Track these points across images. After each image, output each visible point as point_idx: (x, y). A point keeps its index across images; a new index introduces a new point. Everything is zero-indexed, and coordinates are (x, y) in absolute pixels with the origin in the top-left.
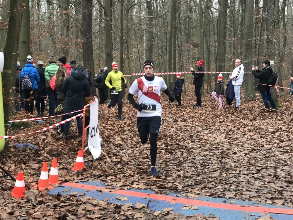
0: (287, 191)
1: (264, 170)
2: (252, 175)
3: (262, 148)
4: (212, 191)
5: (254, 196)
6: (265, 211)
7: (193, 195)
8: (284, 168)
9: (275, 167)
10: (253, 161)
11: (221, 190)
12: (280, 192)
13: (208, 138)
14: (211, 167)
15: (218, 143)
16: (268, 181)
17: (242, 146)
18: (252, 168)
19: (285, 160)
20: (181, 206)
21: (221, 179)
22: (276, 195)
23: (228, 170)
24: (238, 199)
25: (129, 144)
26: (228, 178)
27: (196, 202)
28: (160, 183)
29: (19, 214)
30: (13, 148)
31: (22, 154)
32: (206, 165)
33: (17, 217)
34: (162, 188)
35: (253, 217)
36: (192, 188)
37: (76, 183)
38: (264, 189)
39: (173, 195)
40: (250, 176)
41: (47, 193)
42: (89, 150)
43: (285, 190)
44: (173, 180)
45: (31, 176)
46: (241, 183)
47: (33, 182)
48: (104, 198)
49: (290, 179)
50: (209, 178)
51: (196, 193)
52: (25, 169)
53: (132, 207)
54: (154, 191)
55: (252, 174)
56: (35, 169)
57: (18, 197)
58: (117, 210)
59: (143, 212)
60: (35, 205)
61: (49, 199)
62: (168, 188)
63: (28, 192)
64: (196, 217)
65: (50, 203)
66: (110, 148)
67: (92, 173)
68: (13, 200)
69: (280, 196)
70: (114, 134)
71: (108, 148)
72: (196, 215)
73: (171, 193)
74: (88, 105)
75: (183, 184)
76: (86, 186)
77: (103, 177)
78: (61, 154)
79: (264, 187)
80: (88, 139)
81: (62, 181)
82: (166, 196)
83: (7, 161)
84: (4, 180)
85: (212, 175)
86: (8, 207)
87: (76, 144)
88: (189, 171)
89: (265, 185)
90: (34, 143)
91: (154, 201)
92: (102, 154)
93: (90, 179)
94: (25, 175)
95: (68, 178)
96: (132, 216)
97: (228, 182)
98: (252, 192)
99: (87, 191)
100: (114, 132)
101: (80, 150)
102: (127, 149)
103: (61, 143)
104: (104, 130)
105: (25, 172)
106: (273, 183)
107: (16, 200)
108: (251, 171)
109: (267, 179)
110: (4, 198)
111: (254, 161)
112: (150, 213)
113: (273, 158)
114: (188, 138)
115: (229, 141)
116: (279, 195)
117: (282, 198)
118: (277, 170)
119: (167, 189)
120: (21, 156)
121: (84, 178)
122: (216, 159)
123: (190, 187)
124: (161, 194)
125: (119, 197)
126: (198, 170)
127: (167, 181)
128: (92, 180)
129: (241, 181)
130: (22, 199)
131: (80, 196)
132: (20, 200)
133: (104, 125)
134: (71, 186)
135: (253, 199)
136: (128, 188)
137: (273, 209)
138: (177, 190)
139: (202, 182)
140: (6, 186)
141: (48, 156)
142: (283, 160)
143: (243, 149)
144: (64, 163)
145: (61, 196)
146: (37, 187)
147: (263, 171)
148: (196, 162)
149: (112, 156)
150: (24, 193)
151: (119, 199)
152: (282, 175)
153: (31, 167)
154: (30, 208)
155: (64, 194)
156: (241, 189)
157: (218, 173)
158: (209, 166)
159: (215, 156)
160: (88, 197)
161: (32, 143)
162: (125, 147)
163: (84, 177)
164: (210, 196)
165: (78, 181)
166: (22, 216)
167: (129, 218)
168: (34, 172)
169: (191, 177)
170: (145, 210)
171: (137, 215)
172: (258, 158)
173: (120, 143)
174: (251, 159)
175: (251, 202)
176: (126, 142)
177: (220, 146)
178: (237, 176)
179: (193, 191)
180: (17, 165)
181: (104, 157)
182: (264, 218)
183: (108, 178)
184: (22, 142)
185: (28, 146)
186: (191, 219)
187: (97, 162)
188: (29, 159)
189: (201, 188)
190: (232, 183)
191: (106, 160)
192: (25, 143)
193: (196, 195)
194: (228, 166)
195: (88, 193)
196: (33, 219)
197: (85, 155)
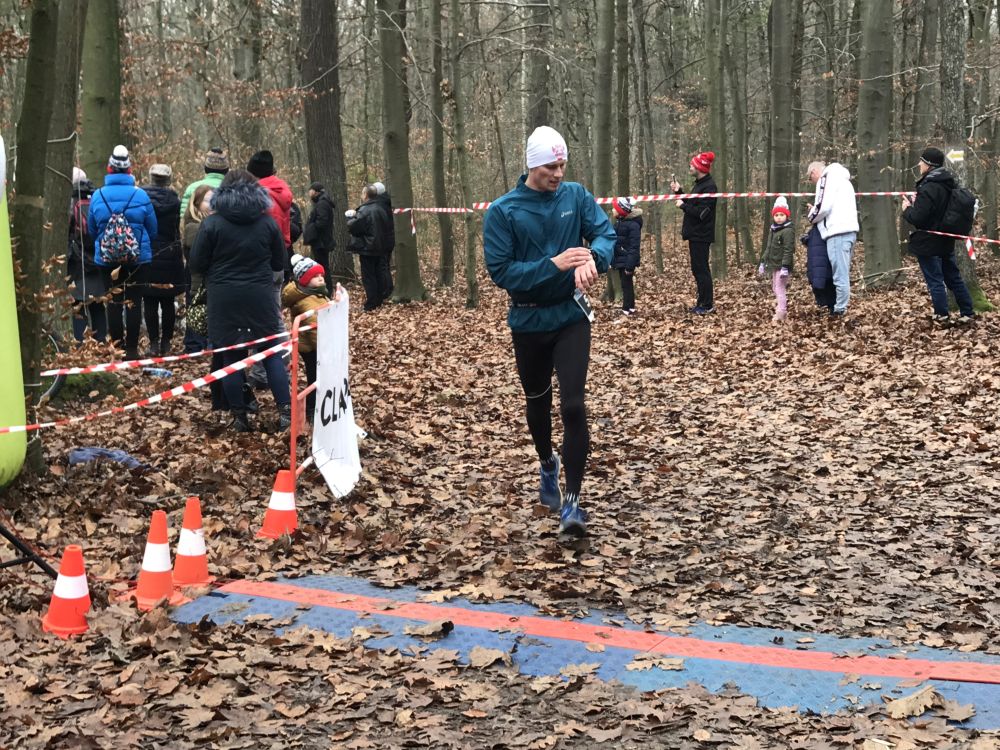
1: (923, 529)
2: (879, 548)
3: (920, 453)
4: (737, 605)
5: (883, 621)
6: (917, 674)
7: (671, 620)
8: (992, 521)
9: (960, 518)
10: (885, 499)
11: (769, 601)
12: (974, 607)
13: (732, 421)
14: (739, 521)
15: (764, 438)
16: (935, 567)
17: (849, 447)
18: (879, 522)
19: (995, 492)
20: (627, 657)
21: (770, 564)
22: (958, 615)
23: (795, 529)
24: (827, 631)
25: (458, 447)
26: (795, 558)
27: (679, 643)
28: (556, 580)
29: (65, 692)
30: (60, 464)
31: (87, 486)
32: (718, 516)
33: (60, 701)
34: (562, 596)
35: (876, 695)
36: (668, 595)
37: (267, 583)
38: (919, 596)
39: (600, 620)
40: (870, 551)
41: (165, 619)
42: (317, 469)
43: (992, 597)
44: (604, 567)
45: (112, 559)
46: (839, 575)
47: (118, 579)
50: (730, 558)
51: (680, 613)
52: (95, 534)
53: (455, 662)
54: (537, 606)
55: (878, 543)
56: (128, 536)
57: (64, 633)
59: (492, 678)
60: (122, 658)
61: (170, 639)
62: (583, 595)
63: (99, 615)
64: (676, 697)
65: (172, 653)
66: (390, 462)
67: (324, 546)
68: (47, 642)
69: (973, 621)
70: (407, 411)
71: (384, 461)
72: (675, 688)
73: (593, 613)
75: (638, 581)
76: (301, 593)
77: (364, 560)
78: (223, 484)
79: (917, 588)
80: (311, 432)
81: (219, 575)
82: (576, 624)
83: (36, 510)
84: (22, 575)
85: (740, 550)
86: (29, 668)
87: (276, 448)
88: (660, 536)
89: (924, 583)
90: (132, 446)
91: (533, 642)
92: (362, 479)
93: (317, 569)
94: (94, 557)
95: (240, 564)
96: (453, 693)
97: (792, 571)
98: (875, 605)
99: (304, 609)
100: (409, 405)
101: (287, 468)
102: (449, 463)
103: (224, 446)
104: (375, 397)
105: (94, 546)
106: (950, 575)
107: (57, 643)
108: (876, 533)
109: (932, 561)
110: (15, 636)
111: (888, 497)
112: (518, 685)
113: (954, 486)
114: (662, 420)
115: (803, 428)
116: (970, 614)
117: (982, 627)
118: (968, 529)
119: (579, 600)
120: (85, 492)
121: (296, 564)
122: (755, 494)
123: (658, 592)
124: (560, 615)
126: (694, 532)
127: (582, 573)
128: (322, 572)
129: (838, 568)
130: (79, 640)
131: (279, 626)
132: (72, 641)
133: (375, 382)
134: (250, 592)
135: (877, 632)
136: (445, 598)
137: (946, 666)
138: (615, 603)
139: (704, 572)
140: (26, 595)
141: (178, 490)
142: (990, 494)
143: (853, 457)
144: (230, 514)
145: (213, 629)
146: (133, 598)
147: (917, 534)
148: (686, 506)
149: (399, 487)
150: (86, 621)
152: (985, 546)
153: (116, 527)
154: (104, 672)
155: (224, 620)
156: (838, 598)
157: (760, 542)
158: (730, 519)
159: (753, 484)
160: (306, 630)
161: (124, 447)
162: (445, 457)
163: (296, 560)
164: (727, 620)
165: (274, 575)
166: (75, 700)
167: (442, 702)
168: (126, 546)
169: (664, 557)
170: (503, 671)
171: (472, 690)
172: (904, 486)
173: (428, 442)
174: (877, 493)
175: (870, 642)
176: (447, 440)
177: (771, 448)
178: (826, 551)
179: (671, 604)
180: (67, 524)
181: (370, 490)
182: (913, 697)
183: (380, 563)
184: (93, 445)
185: (110, 456)
186: (658, 702)
187: (344, 508)
188: (112, 501)
189: (699, 594)
190: (808, 576)
191: (375, 502)
192: (99, 448)
193: (681, 617)
194: (798, 517)
195: (307, 617)
196: (114, 709)
197: (303, 487)
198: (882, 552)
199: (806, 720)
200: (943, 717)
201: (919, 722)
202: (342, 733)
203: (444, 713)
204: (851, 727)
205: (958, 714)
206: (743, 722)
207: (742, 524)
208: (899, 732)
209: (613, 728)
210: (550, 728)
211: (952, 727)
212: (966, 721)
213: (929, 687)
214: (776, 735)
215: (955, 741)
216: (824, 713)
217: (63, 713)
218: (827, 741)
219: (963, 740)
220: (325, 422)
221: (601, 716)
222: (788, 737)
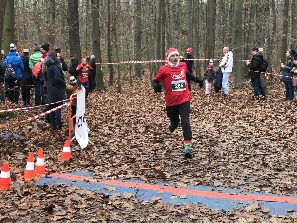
0: (275, 178)
1: (253, 158)
2: (241, 163)
3: (251, 136)
4: (201, 179)
5: (243, 184)
6: (253, 199)
7: (182, 184)
8: (273, 156)
9: (264, 155)
11: (210, 179)
12: (269, 180)
13: (197, 126)
14: (200, 155)
15: (206, 131)
16: (257, 169)
17: (231, 134)
18: (241, 156)
19: (273, 147)
20: (170, 195)
21: (210, 168)
22: (264, 182)
23: (216, 158)
24: (227, 187)
25: (117, 134)
26: (217, 166)
27: (184, 191)
29: (4, 206)
31: (7, 145)
32: (194, 154)
33: (3, 208)
34: (150, 177)
35: (241, 205)
36: (181, 177)
37: (63, 174)
38: (253, 177)
39: (162, 184)
40: (238, 164)
41: (33, 184)
42: (76, 140)
44: (162, 169)
45: (16, 167)
46: (229, 171)
47: (18, 173)
48: (91, 188)
49: (279, 166)
50: (198, 166)
51: (184, 182)
52: (10, 159)
53: (120, 197)
54: (143, 180)
56: (20, 160)
57: (3, 188)
58: (104, 200)
59: (131, 201)
60: (21, 196)
61: (35, 190)
63: (14, 183)
64: (184, 206)
65: (36, 194)
66: (97, 138)
67: (79, 163)
69: (268, 184)
70: (102, 123)
71: (96, 138)
72: (184, 204)
73: (159, 182)
74: (74, 94)
75: (172, 173)
76: (73, 176)
77: (91, 167)
78: (48, 145)
79: (252, 175)
80: (75, 129)
81: (48, 171)
82: (154, 185)
85: (201, 164)
87: (63, 134)
88: (177, 160)
89: (254, 173)
90: (20, 133)
91: (143, 190)
92: (89, 143)
93: (78, 170)
94: (11, 166)
95: (54, 168)
96: (120, 205)
97: (216, 170)
98: (240, 180)
99: (74, 181)
100: (102, 121)
101: (67, 140)
102: (115, 139)
103: (47, 133)
104: (92, 119)
105: (10, 163)
106: (261, 171)
107: (1, 191)
108: (240, 159)
109: (256, 167)
111: (243, 149)
112: (138, 203)
113: (261, 145)
115: (217, 129)
116: (268, 182)
117: (271, 186)
118: (266, 158)
119: (155, 179)
120: (7, 147)
121: (71, 168)
122: (205, 147)
123: (178, 176)
124: (150, 183)
125: (108, 187)
128: (79, 171)
129: (229, 169)
130: (8, 191)
131: (67, 186)
132: (6, 191)
133: (92, 114)
134: (58, 176)
135: (241, 187)
136: (114, 178)
137: (261, 197)
138: (166, 179)
139: (191, 170)
141: (35, 146)
142: (272, 148)
143: (232, 137)
144: (50, 153)
145: (47, 187)
146: (23, 178)
149: (100, 146)
150: (10, 185)
151: (107, 189)
152: (271, 163)
153: (17, 157)
154: (16, 200)
155: (51, 184)
156: (229, 178)
157: (206, 162)
158: (197, 155)
159: (204, 145)
160: (75, 188)
161: (17, 133)
162: (113, 137)
164: (198, 184)
165: (65, 171)
166: (8, 208)
167: (117, 208)
168: (20, 163)
169: (179, 166)
170: (133, 199)
171: (125, 205)
172: (247, 145)
173: (108, 132)
174: (239, 147)
175: (239, 190)
176: (114, 132)
177: (209, 134)
179: (182, 179)
180: (2, 156)
181: (92, 146)
182: (252, 206)
183: (96, 168)
184: (8, 133)
185: (13, 136)
186: (179, 208)
187: (84, 152)
188: (15, 150)
189: (190, 177)
190: (221, 171)
191: (93, 150)
192: (10, 134)
193: (185, 183)
194: (217, 154)
195: (75, 184)
196: (19, 210)
197: (72, 145)
198: (242, 164)
199: (222, 213)
200: (261, 211)
201: (254, 213)
202: (88, 217)
203: (117, 211)
204: (235, 214)
205: (265, 210)
206: (204, 213)
207: (201, 156)
208: (249, 216)
209: (167, 215)
210: (148, 215)
211: (264, 214)
212: (268, 212)
213: (257, 203)
214: (214, 217)
215: (265, 218)
216: (227, 211)
217: (4, 212)
218: (228, 218)
219: (267, 218)
220: (79, 126)
221: (163, 212)
222: (217, 217)
